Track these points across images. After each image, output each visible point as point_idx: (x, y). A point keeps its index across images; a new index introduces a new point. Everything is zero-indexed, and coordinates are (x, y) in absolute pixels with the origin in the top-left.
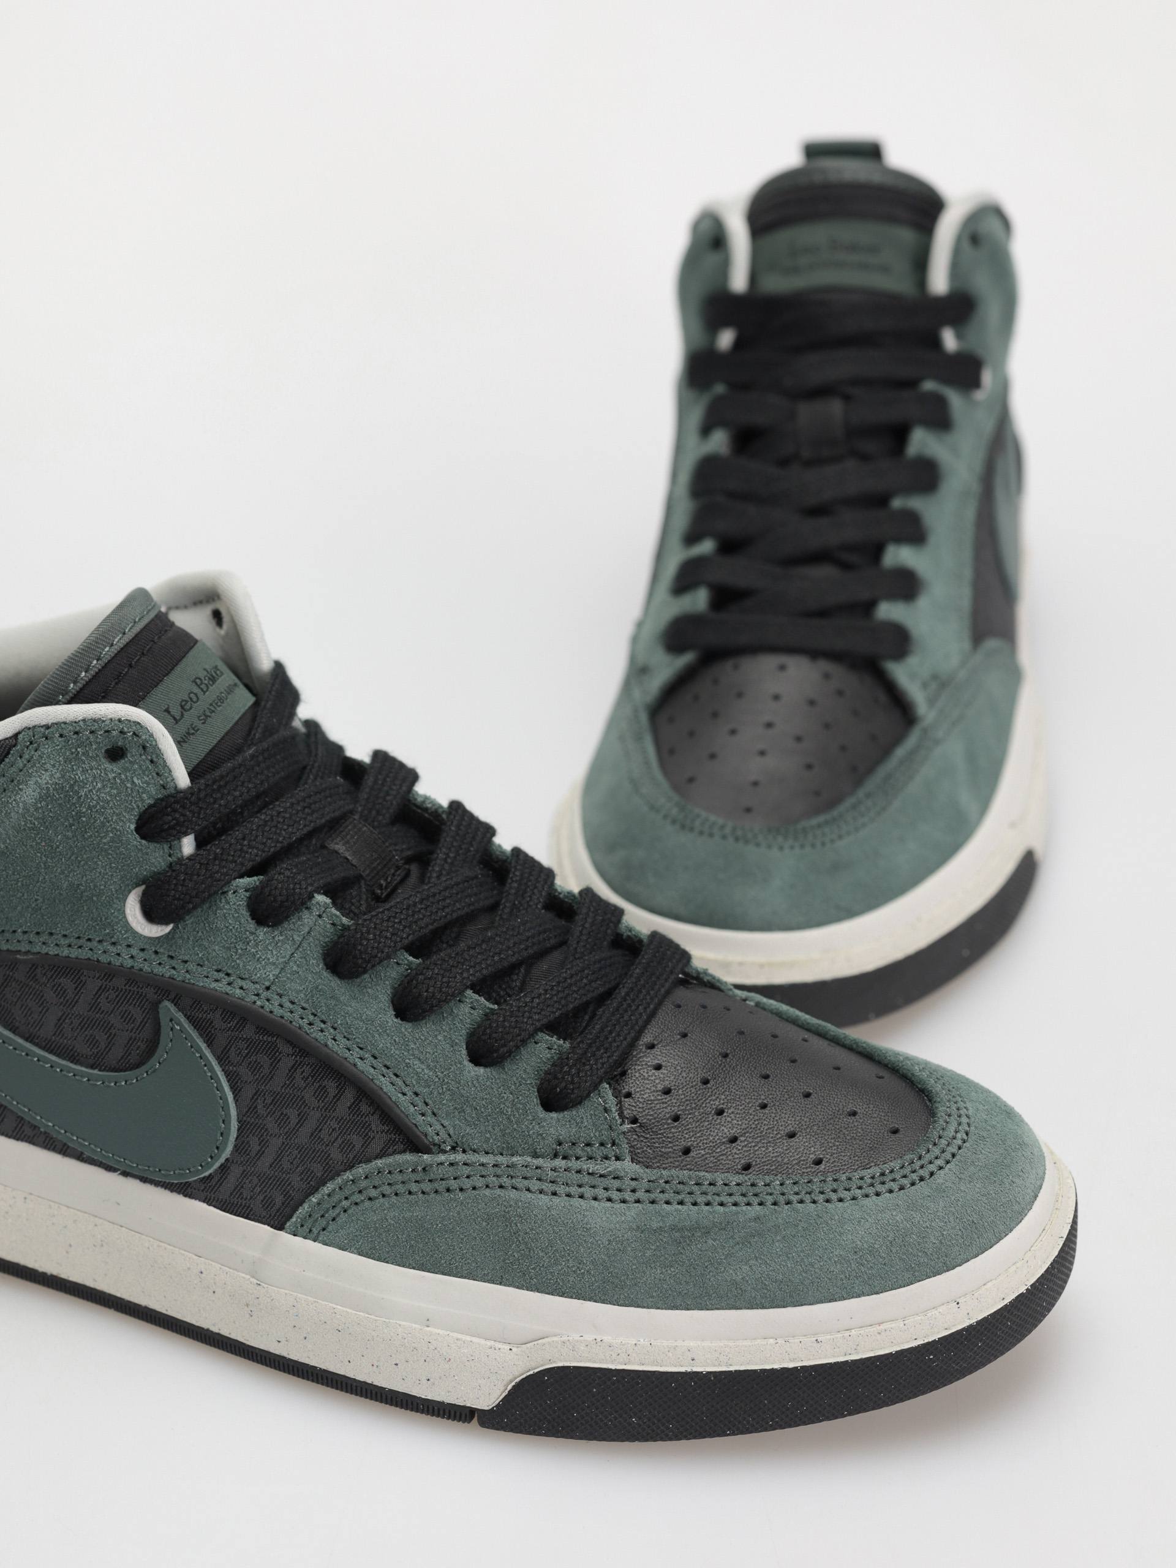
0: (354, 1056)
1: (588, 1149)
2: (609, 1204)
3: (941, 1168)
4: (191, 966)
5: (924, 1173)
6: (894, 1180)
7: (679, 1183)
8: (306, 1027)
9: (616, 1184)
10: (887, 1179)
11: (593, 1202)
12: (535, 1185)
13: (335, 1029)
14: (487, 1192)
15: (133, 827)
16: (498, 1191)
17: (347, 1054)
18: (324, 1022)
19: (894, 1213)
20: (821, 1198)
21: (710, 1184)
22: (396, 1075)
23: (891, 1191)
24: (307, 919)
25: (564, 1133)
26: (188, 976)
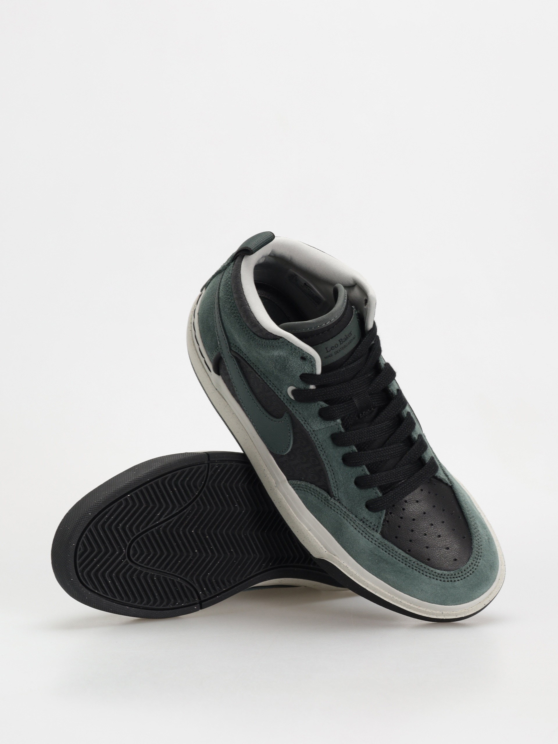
0: (325, 462)
1: (370, 524)
2: (367, 540)
3: (458, 580)
4: (297, 412)
5: (453, 579)
6: (443, 578)
7: (388, 547)
8: (317, 447)
9: (372, 537)
10: (442, 576)
11: (364, 537)
12: (352, 524)
13: (325, 453)
14: (340, 516)
15: (299, 375)
16: (342, 518)
17: (324, 461)
18: (323, 449)
19: (438, 587)
20: (422, 572)
21: (396, 552)
22: (334, 474)
23: (441, 580)
24: (332, 423)
25: (367, 516)
26: (295, 414)
